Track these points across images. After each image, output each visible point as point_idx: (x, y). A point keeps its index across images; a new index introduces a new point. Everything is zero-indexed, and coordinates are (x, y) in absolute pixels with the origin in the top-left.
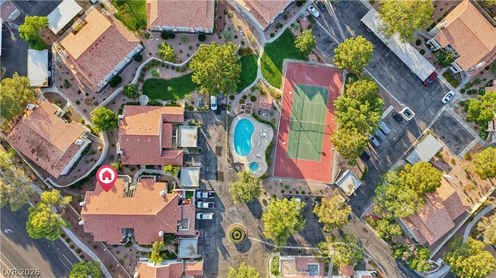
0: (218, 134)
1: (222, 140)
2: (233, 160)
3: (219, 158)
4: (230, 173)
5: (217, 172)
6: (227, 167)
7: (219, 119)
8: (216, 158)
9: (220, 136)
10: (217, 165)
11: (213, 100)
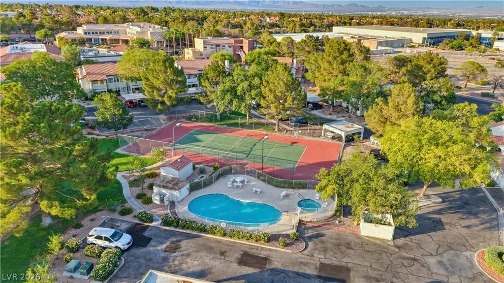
0: (203, 254)
1: (224, 248)
2: (288, 236)
3: (276, 264)
4: (325, 250)
5: (319, 277)
6: (306, 252)
7: (162, 243)
8: (273, 270)
9: (210, 249)
10: (297, 274)
11: (101, 231)
